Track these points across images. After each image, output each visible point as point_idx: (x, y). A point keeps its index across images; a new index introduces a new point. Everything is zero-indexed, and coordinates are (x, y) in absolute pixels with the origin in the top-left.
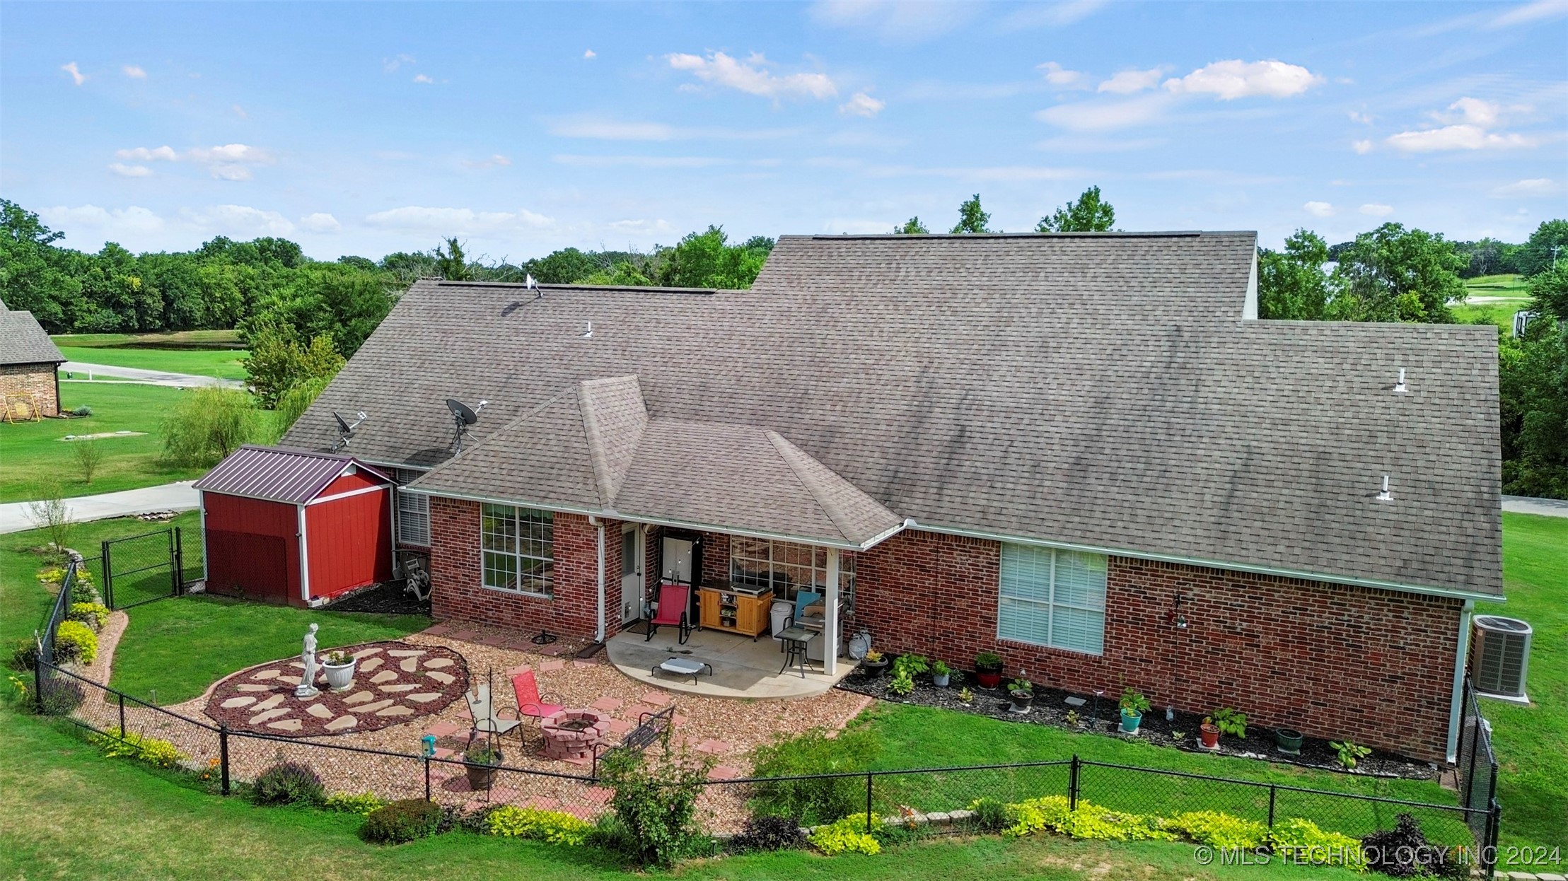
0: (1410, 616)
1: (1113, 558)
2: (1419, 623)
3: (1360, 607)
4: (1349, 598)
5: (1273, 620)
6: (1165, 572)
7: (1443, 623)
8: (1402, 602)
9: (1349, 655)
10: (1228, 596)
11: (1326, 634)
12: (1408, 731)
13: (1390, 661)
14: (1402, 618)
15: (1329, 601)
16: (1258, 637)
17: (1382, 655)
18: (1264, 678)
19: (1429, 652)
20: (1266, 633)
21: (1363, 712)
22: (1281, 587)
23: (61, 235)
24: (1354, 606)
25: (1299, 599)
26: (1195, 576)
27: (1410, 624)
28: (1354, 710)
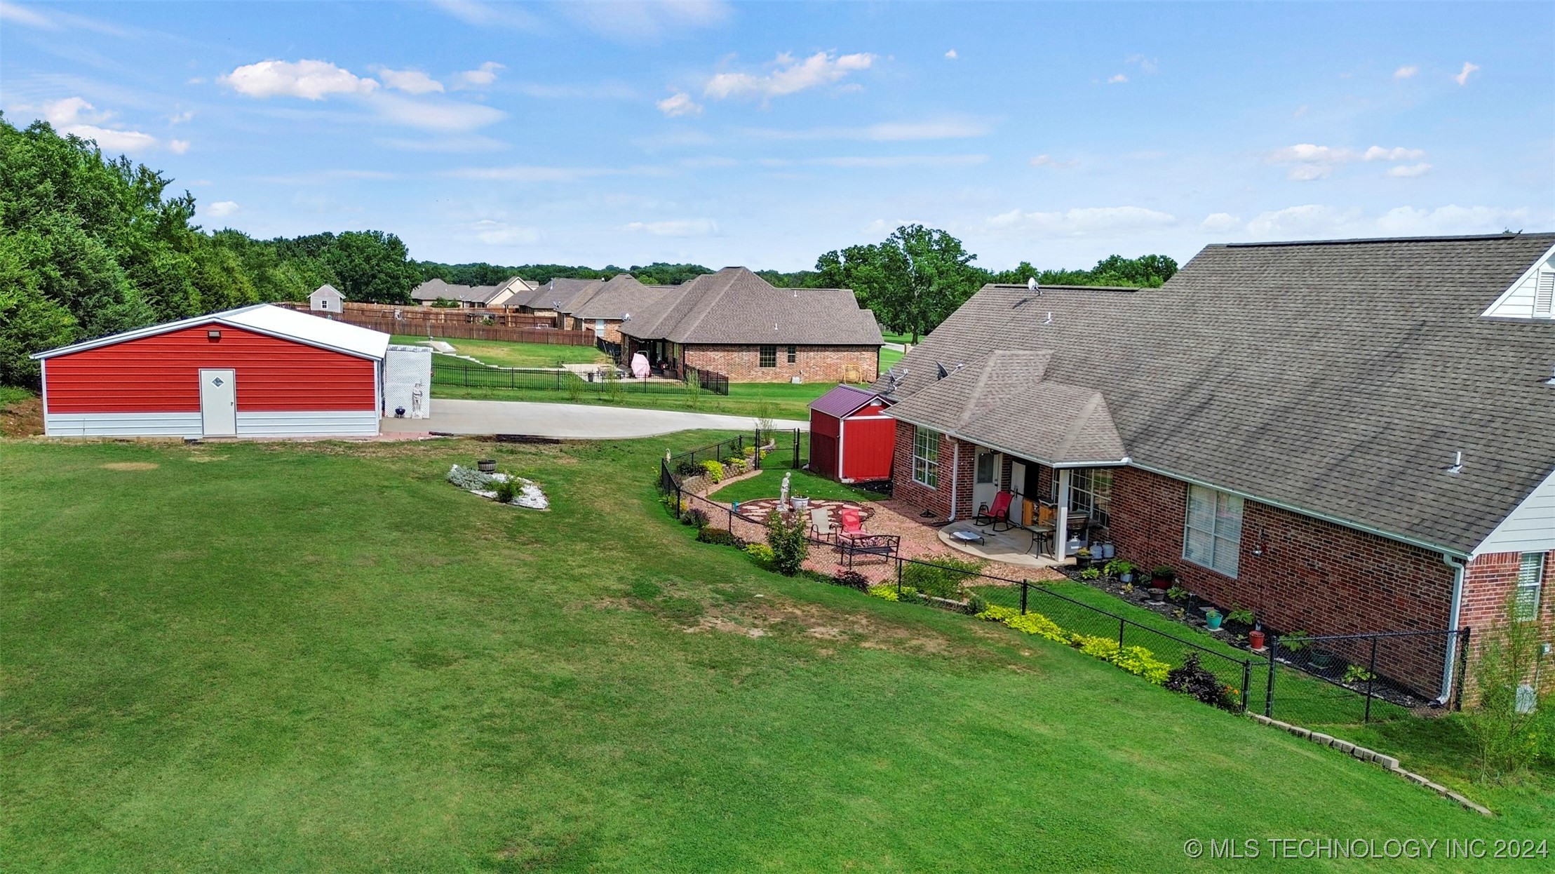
0: (1425, 569)
1: (1247, 501)
2: (1431, 575)
3: (1393, 557)
4: (1386, 548)
5: (1338, 562)
6: (1275, 515)
7: (1446, 577)
8: (1420, 556)
9: (1384, 598)
10: (1310, 539)
11: (1370, 578)
12: (1420, 670)
13: (1410, 607)
14: (1419, 570)
15: (1373, 550)
16: (1328, 575)
17: (1405, 601)
18: (1330, 611)
19: (1437, 602)
20: (1333, 573)
21: (1391, 649)
22: (1344, 534)
23: (974, 257)
24: (1390, 556)
25: (1355, 546)
26: (1293, 520)
27: (1424, 576)
28: (1385, 646)
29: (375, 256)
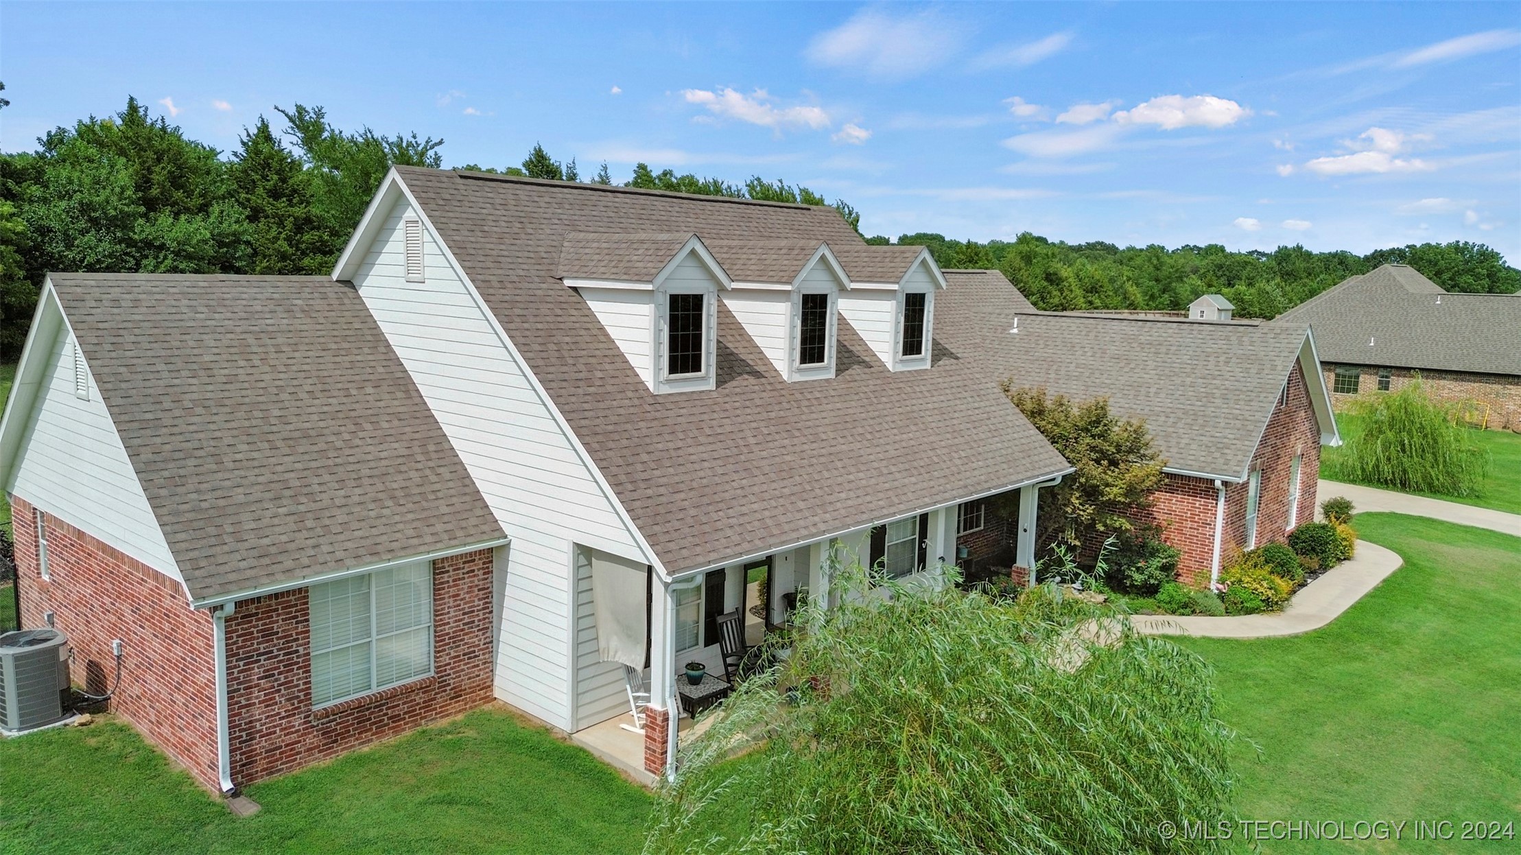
29: (1448, 269)
